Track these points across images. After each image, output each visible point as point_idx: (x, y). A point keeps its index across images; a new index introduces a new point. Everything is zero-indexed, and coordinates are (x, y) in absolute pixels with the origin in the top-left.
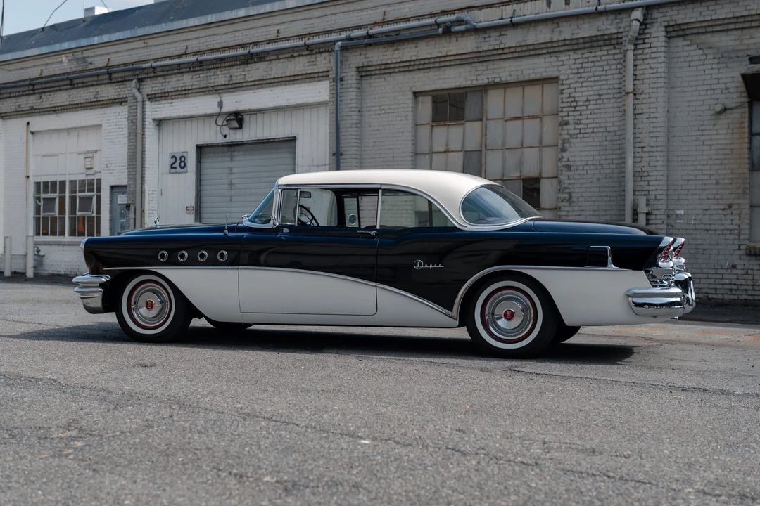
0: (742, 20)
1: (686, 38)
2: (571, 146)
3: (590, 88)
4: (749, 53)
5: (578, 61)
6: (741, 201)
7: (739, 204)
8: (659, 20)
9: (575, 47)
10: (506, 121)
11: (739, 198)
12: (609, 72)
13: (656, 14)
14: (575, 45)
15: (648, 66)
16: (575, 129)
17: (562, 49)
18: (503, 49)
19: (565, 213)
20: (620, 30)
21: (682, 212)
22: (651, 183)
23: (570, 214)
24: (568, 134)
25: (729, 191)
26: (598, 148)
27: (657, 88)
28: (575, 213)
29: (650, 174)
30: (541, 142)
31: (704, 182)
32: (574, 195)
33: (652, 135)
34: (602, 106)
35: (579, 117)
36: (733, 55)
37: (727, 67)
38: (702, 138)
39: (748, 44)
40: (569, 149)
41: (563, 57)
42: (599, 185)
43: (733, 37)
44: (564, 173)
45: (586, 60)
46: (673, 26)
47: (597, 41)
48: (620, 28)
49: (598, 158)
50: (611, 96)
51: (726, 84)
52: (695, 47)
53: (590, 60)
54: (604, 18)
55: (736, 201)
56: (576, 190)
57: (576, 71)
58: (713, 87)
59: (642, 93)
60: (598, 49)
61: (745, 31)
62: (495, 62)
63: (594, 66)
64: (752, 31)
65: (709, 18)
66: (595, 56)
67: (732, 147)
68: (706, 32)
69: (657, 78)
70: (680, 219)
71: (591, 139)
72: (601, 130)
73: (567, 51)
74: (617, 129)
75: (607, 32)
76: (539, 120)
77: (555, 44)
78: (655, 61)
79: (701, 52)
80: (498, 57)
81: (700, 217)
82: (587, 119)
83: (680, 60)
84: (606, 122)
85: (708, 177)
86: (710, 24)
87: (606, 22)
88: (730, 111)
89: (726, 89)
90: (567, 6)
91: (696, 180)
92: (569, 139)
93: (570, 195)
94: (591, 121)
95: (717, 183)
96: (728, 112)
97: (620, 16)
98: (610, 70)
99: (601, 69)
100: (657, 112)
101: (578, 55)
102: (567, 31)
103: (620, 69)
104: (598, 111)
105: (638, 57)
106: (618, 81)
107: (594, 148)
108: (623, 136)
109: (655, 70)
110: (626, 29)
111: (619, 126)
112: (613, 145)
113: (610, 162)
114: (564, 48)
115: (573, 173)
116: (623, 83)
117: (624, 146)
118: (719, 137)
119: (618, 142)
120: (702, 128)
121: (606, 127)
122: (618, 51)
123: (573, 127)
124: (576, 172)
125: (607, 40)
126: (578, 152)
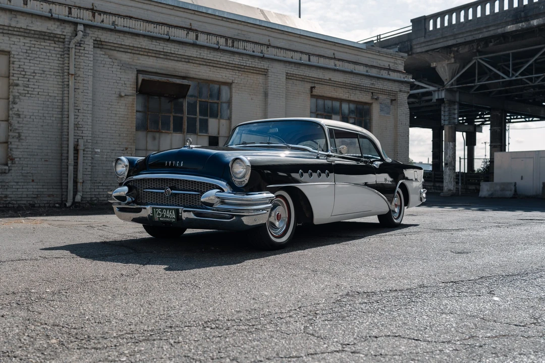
0: (136, 49)
1: (103, 50)
2: (20, 101)
3: (36, 65)
4: (138, 67)
5: (26, 45)
6: (132, 147)
7: (131, 148)
8: (90, 35)
9: (26, 35)
11: (131, 145)
12: (50, 58)
13: (88, 31)
14: (26, 33)
15: (82, 61)
16: (24, 90)
17: (15, 33)
19: (16, 146)
20: (63, 34)
21: (99, 151)
22: (84, 132)
23: (19, 147)
24: (18, 92)
25: (125, 141)
26: (42, 105)
27: (88, 75)
28: (23, 147)
29: (84, 126)
31: (112, 134)
32: (22, 134)
33: (85, 103)
35: (28, 83)
36: (128, 66)
37: (125, 72)
38: (111, 109)
39: (136, 63)
40: (19, 103)
41: (14, 39)
42: (42, 129)
43: (129, 57)
44: (14, 119)
45: (33, 46)
46: (97, 41)
47: (45, 35)
48: (64, 32)
49: (42, 112)
50: (52, 73)
51: (125, 81)
52: (107, 56)
53: (36, 46)
54: (52, 22)
55: (130, 146)
56: (24, 131)
57: (25, 51)
58: (118, 81)
59: (79, 76)
60: (43, 41)
61: (135, 55)
63: (40, 51)
64: (138, 56)
65: (120, 43)
66: (40, 45)
67: (128, 116)
68: (115, 50)
69: (89, 69)
70: (98, 155)
71: (36, 99)
72: (44, 94)
73: (18, 35)
74: (56, 95)
75: (53, 32)
77: (10, 28)
78: (87, 59)
79: (111, 60)
81: (109, 154)
82: (34, 85)
83: (98, 61)
84: (48, 89)
85: (114, 132)
86: (119, 46)
87: (53, 26)
88: (127, 97)
89: (125, 84)
90: (25, 6)
91: (107, 132)
92: (18, 96)
93: (19, 134)
94: (37, 87)
95: (119, 136)
97: (64, 25)
98: (51, 56)
99: (45, 54)
100: (88, 90)
101: (27, 40)
102: (23, 22)
103: (59, 57)
104: (42, 81)
105: (76, 54)
106: (57, 65)
107: (39, 105)
108: (65, 101)
109: (87, 65)
110: (68, 34)
111: (58, 94)
112: (53, 105)
113: (51, 115)
114: (17, 33)
115: (22, 119)
116: (66, 68)
117: (66, 107)
118: (120, 110)
119: (57, 104)
120: (111, 103)
121: (48, 93)
122: (57, 46)
123: (22, 88)
124: (24, 119)
125: (51, 37)
126: (26, 106)
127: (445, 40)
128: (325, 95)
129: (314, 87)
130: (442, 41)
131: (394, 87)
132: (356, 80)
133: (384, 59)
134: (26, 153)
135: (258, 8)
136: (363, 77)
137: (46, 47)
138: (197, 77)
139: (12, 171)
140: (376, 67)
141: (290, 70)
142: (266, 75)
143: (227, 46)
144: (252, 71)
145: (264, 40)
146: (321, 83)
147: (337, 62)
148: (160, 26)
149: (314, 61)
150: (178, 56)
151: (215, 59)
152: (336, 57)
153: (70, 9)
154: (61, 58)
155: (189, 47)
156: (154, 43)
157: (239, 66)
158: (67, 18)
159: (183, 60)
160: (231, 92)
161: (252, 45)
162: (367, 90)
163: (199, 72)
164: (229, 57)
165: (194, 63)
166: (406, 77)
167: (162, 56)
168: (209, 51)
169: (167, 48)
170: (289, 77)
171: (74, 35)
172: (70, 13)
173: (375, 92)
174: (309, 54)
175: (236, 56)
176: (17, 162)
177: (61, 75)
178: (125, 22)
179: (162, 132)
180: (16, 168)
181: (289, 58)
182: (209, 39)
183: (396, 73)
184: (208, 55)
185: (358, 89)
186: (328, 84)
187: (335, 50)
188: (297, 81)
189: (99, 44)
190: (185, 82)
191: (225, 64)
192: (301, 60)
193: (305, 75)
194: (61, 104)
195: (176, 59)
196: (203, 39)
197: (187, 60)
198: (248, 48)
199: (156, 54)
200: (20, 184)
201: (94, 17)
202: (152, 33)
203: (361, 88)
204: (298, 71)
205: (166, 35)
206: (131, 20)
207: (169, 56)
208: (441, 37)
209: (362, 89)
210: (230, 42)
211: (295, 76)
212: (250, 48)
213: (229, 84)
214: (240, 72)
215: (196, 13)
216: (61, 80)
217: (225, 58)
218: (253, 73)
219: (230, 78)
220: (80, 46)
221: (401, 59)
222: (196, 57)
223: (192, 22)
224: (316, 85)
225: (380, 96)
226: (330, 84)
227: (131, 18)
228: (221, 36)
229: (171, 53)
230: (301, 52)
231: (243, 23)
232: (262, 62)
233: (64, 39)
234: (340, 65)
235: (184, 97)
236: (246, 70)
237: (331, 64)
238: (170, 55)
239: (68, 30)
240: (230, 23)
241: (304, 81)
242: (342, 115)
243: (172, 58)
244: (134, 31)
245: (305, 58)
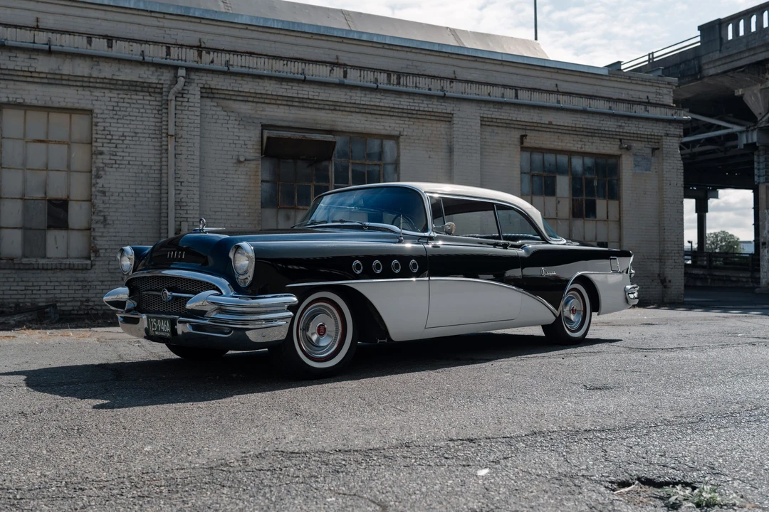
0: (260, 96)
1: (214, 100)
2: (106, 174)
3: (126, 126)
4: (261, 121)
5: (113, 100)
8: (196, 81)
9: (112, 87)
10: (27, 142)
12: (144, 115)
13: (193, 76)
14: (112, 84)
15: (186, 117)
16: (110, 159)
17: (97, 85)
18: (31, 72)
19: (100, 234)
20: (160, 82)
22: (189, 212)
23: (104, 235)
24: (103, 163)
25: (247, 222)
26: (134, 179)
27: (194, 136)
28: (110, 234)
29: (189, 204)
30: (69, 166)
31: (228, 214)
32: (109, 218)
34: (138, 143)
35: (115, 150)
36: (250, 121)
37: (245, 128)
38: (226, 180)
39: (261, 115)
40: (104, 176)
41: (97, 93)
42: (134, 210)
43: (250, 107)
44: (98, 197)
45: (122, 100)
46: (206, 88)
47: (136, 86)
48: (160, 80)
49: (133, 187)
50: (147, 135)
51: (245, 141)
52: (220, 109)
53: (126, 100)
54: (145, 68)
56: (111, 214)
57: (111, 108)
58: (235, 142)
59: (181, 137)
60: (134, 93)
61: (259, 105)
62: (18, 83)
63: (130, 107)
64: (263, 105)
65: (237, 89)
66: (131, 99)
67: (250, 188)
68: (231, 99)
69: (194, 127)
71: (126, 170)
72: (137, 163)
73: (102, 88)
74: (152, 164)
75: (147, 81)
76: (66, 146)
77: (92, 80)
78: (192, 113)
79: (225, 113)
80: (24, 79)
82: (123, 152)
83: (208, 116)
84: (142, 157)
85: (230, 210)
86: (236, 93)
87: (147, 72)
88: (248, 162)
89: (245, 145)
90: (110, 49)
91: (222, 211)
92: (103, 167)
93: (104, 218)
94: (127, 154)
95: (238, 216)
96: (247, 162)
97: (161, 70)
98: (146, 113)
99: (137, 110)
100: (194, 155)
101: (114, 94)
102: (107, 71)
103: (155, 114)
104: (135, 147)
105: (178, 107)
106: (154, 124)
107: (130, 178)
108: (164, 171)
109: (192, 121)
110: (166, 82)
111: (154, 162)
112: (149, 177)
113: (146, 191)
114: (101, 85)
115: (108, 198)
116: (164, 127)
117: (164, 179)
118: (240, 180)
119: (154, 175)
120: (226, 172)
121: (142, 162)
122: (153, 99)
123: (108, 157)
124: (111, 198)
125: (145, 87)
126: (113, 180)
127: (752, 53)
128: (544, 146)
129: (525, 136)
130: (747, 54)
131: (658, 130)
132: (593, 123)
133: (640, 88)
134: (113, 243)
135: (447, 28)
136: (604, 117)
137: (139, 102)
138: (347, 129)
139: (96, 267)
140: (626, 100)
141: (485, 112)
142: (450, 122)
143: (390, 84)
144: (429, 117)
145: (447, 72)
146: (536, 128)
147: (561, 98)
148: (293, 63)
149: (524, 97)
150: (319, 102)
151: (372, 103)
152: (560, 90)
153: (168, 48)
154: (158, 114)
155: (335, 89)
156: (285, 86)
157: (409, 111)
158: (164, 61)
159: (327, 107)
160: (398, 149)
161: (428, 81)
162: (611, 136)
163: (350, 122)
164: (393, 99)
165: (342, 111)
166: (676, 113)
167: (296, 104)
168: (364, 92)
169: (304, 92)
170: (485, 122)
171: (175, 82)
172: (168, 53)
173: (625, 138)
174: (516, 89)
175: (404, 96)
176: (102, 255)
177: (159, 136)
178: (243, 61)
179: (299, 209)
180: (101, 263)
181: (484, 95)
182: (362, 76)
183: (658, 109)
184: (363, 99)
185: (597, 135)
186: (548, 130)
187: (558, 80)
188: (500, 128)
189: (208, 93)
190: (329, 138)
191: (389, 109)
192: (503, 97)
193: (510, 118)
194: (158, 176)
195: (316, 106)
196: (354, 77)
197: (332, 108)
198: (421, 85)
199: (287, 101)
200: (106, 283)
201: (201, 58)
202: (281, 73)
203: (602, 133)
204: (500, 113)
205: (301, 74)
206: (251, 58)
207: (306, 103)
208: (745, 49)
209: (604, 135)
210: (394, 78)
211: (495, 120)
212: (424, 84)
213: (396, 138)
214: (411, 120)
215: (345, 41)
216: (159, 144)
217: (388, 101)
218: (430, 120)
219: (396, 129)
220: (182, 97)
221: (667, 86)
222: (345, 102)
223: (339, 54)
224: (528, 133)
225: (634, 145)
226: (552, 130)
227: (251, 54)
228: (381, 71)
229: (308, 99)
230: (504, 86)
231: (414, 51)
232: (443, 104)
233: (162, 88)
234: (565, 102)
235: (329, 159)
236: (419, 116)
237: (551, 100)
238: (308, 101)
239: (166, 76)
240: (395, 52)
241: (510, 127)
242: (572, 175)
243: (310, 105)
244: (255, 72)
245: (509, 95)
